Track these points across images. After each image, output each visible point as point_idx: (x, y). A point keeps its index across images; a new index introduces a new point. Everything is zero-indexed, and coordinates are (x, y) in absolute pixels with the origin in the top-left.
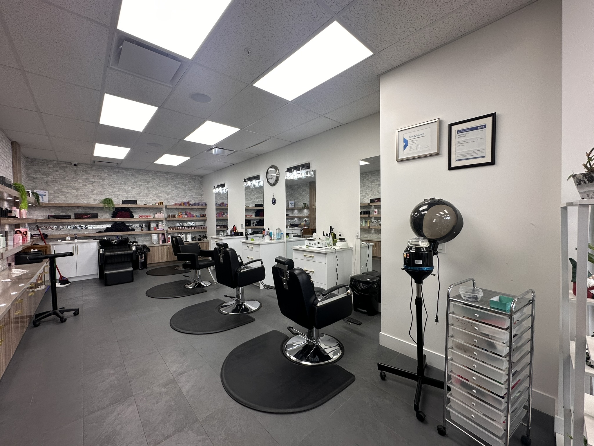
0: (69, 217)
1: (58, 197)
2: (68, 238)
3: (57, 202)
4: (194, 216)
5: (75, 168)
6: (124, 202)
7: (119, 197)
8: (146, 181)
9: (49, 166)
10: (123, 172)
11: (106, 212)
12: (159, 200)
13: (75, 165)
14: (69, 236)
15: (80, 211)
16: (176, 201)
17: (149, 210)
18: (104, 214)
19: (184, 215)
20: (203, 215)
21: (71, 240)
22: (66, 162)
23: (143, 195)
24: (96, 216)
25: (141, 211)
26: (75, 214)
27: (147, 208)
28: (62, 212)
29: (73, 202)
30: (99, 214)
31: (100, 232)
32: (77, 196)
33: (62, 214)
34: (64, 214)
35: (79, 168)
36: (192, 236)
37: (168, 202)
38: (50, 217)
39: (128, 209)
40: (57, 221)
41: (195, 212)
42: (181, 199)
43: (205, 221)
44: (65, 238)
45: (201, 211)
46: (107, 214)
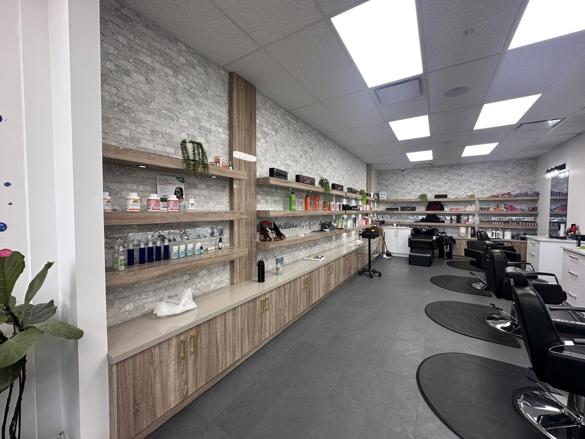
0: (397, 209)
1: (392, 195)
2: (395, 225)
3: (391, 199)
4: (517, 210)
5: (403, 173)
6: (437, 197)
7: (433, 192)
8: (458, 175)
9: (389, 174)
10: (438, 170)
11: (422, 206)
12: (471, 192)
13: (403, 171)
14: (396, 223)
15: (405, 205)
16: (493, 192)
17: (460, 203)
18: (421, 207)
19: (502, 208)
20: (534, 208)
21: (396, 226)
22: (398, 169)
23: (455, 189)
24: (414, 209)
25: (451, 204)
26: (401, 207)
27: (458, 201)
28: (394, 206)
29: (401, 199)
30: (417, 207)
31: (417, 222)
32: (403, 194)
33: (394, 207)
34: (395, 207)
35: (405, 172)
36: (512, 234)
37: (483, 194)
38: (388, 209)
39: (440, 202)
40: (390, 212)
41: (520, 205)
42: (500, 190)
43: (536, 215)
44: (393, 224)
45: (531, 203)
46: (423, 207)
